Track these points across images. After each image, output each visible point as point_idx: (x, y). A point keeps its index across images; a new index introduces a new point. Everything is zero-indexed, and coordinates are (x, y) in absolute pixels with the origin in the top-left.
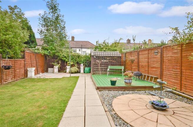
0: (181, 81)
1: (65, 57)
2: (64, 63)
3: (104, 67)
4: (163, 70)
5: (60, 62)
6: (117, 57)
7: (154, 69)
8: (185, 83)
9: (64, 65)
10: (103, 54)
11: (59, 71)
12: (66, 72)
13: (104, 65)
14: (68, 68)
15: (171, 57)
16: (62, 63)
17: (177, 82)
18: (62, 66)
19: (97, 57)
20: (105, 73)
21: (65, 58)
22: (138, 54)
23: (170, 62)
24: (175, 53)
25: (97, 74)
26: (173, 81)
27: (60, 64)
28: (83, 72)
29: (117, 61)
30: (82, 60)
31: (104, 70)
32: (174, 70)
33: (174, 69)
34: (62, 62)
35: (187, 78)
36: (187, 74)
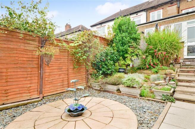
35: (9, 80)
36: (9, 74)
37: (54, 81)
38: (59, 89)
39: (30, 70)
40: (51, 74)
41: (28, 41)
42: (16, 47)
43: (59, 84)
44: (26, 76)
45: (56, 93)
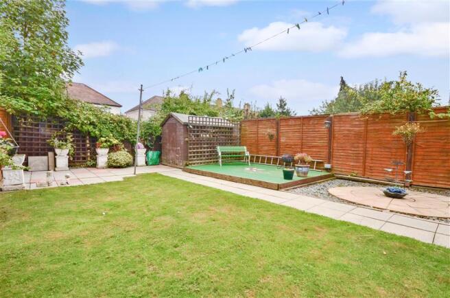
0: (364, 162)
1: (92, 124)
2: (84, 141)
3: (207, 148)
4: (333, 149)
5: (69, 137)
6: (226, 128)
7: (314, 150)
8: (371, 165)
9: (84, 145)
10: (203, 122)
11: (72, 164)
12: (94, 166)
13: (207, 144)
14: (103, 155)
15: (348, 130)
16: (78, 141)
17: (357, 164)
18: (78, 149)
19: (194, 127)
20: (208, 162)
21: (92, 127)
22: (277, 124)
23: (347, 138)
24: (356, 126)
25: (194, 164)
26: (352, 164)
27: (69, 145)
28: (144, 163)
29: (226, 136)
30: (139, 133)
31: (207, 156)
32: (353, 149)
33: (354, 147)
34: (78, 137)
35: (374, 158)
36: (374, 153)
37: (430, 168)
38: (441, 182)
39: (394, 150)
40: (426, 157)
41: (394, 120)
42: (380, 128)
43: (442, 175)
44: (390, 156)
45: (434, 185)
